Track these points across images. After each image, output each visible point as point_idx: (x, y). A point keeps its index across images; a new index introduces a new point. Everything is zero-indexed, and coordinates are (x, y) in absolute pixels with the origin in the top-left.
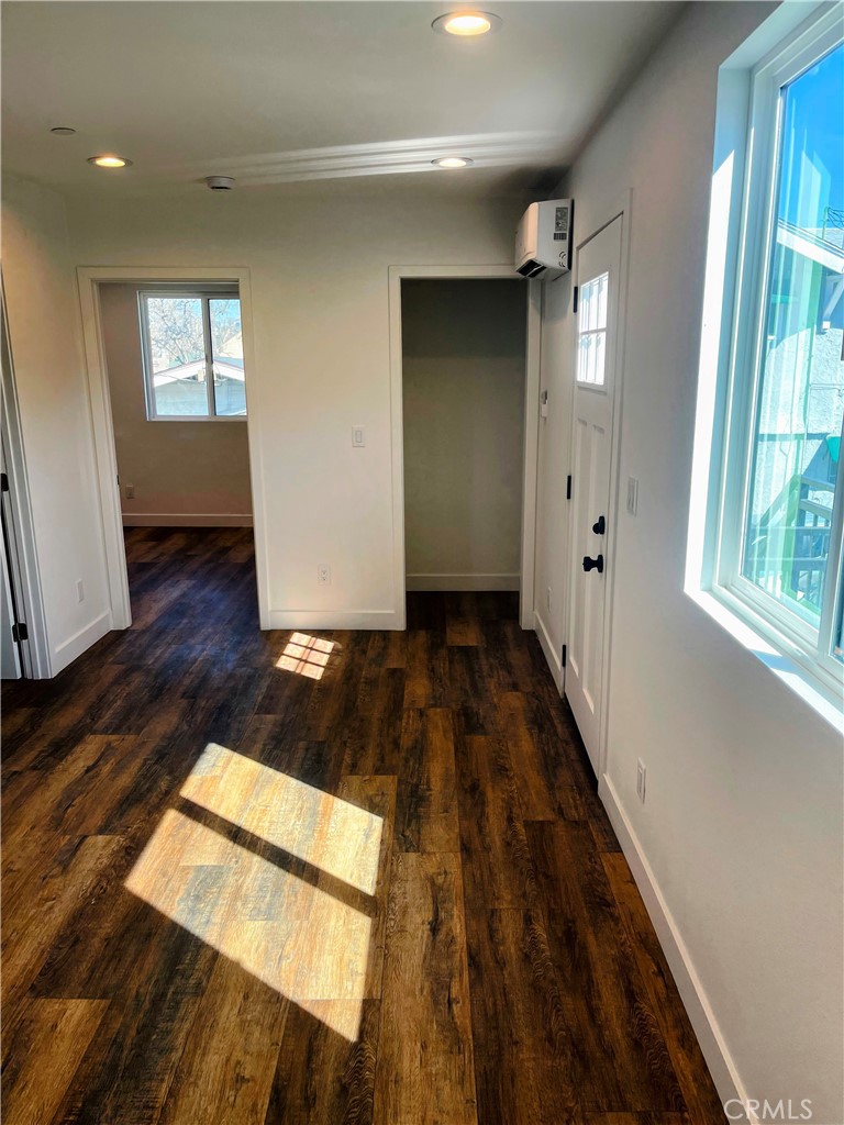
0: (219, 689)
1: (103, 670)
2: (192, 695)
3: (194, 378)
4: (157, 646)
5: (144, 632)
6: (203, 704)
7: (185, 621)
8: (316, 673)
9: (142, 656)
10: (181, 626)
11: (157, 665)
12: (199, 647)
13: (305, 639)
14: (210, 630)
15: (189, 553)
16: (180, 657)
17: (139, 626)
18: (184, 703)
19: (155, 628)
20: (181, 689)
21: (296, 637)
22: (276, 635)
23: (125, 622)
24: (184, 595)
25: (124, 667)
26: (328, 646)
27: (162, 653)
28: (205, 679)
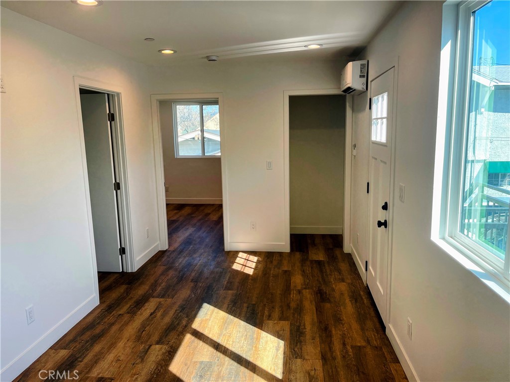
0: (207, 278)
1: (156, 269)
2: (196, 281)
3: (194, 138)
4: (180, 258)
5: (174, 251)
6: (200, 285)
7: (191, 246)
8: (250, 272)
9: (173, 262)
10: (190, 249)
11: (180, 266)
12: (198, 259)
13: (245, 255)
14: (202, 251)
15: (193, 216)
16: (190, 263)
17: (172, 249)
18: (192, 284)
19: (178, 250)
20: (191, 278)
21: (241, 254)
22: (232, 253)
23: (165, 247)
24: (191, 235)
25: (165, 267)
26: (255, 259)
27: (182, 261)
28: (201, 273)
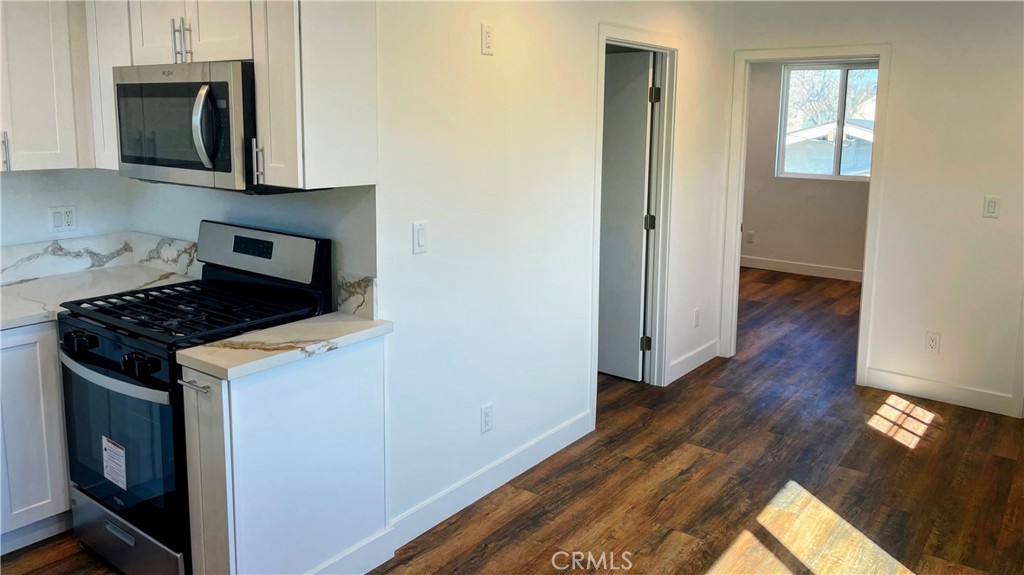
0: (806, 432)
2: (780, 431)
3: (824, 138)
6: (789, 442)
9: (738, 386)
10: (778, 365)
11: (753, 396)
12: (793, 388)
13: (903, 404)
14: (805, 374)
15: (797, 299)
16: (773, 393)
17: (742, 357)
18: (771, 437)
19: (755, 362)
20: (771, 423)
21: (893, 400)
22: (872, 393)
24: (785, 337)
25: (724, 391)
26: (928, 416)
27: (758, 386)
28: (793, 420)
